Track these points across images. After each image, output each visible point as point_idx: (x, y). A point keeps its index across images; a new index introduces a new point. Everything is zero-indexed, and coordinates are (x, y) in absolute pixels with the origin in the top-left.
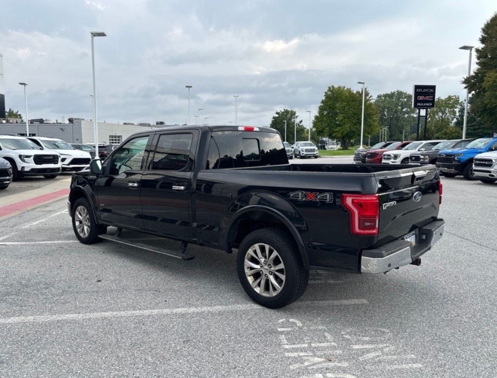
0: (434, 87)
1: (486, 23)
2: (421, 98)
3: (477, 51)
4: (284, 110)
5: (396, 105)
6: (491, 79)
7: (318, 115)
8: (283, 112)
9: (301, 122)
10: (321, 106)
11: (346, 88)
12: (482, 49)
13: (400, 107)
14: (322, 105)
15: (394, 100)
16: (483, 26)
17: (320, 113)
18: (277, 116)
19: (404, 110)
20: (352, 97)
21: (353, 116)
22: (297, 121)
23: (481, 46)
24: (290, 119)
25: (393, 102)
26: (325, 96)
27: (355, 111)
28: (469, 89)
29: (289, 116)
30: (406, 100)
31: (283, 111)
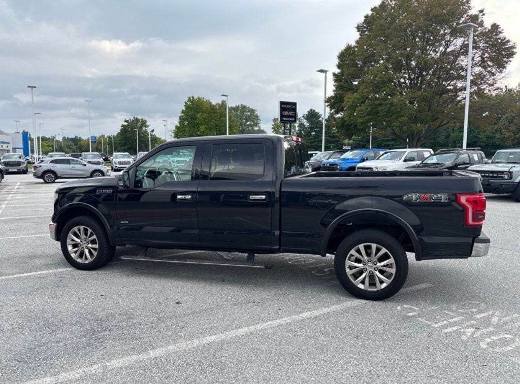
0: (295, 104)
1: (340, 52)
2: (286, 113)
3: (334, 75)
4: (134, 118)
5: (241, 118)
6: (350, 100)
7: (178, 125)
8: (133, 121)
9: (153, 131)
10: (181, 116)
11: (205, 100)
12: (338, 73)
13: (244, 121)
14: (183, 115)
15: (239, 113)
16: (338, 54)
17: (180, 123)
18: (126, 124)
19: (248, 123)
20: (213, 109)
21: (214, 127)
22: (149, 130)
23: (337, 71)
24: (141, 128)
25: (238, 115)
26: (185, 106)
27: (217, 123)
28: (330, 108)
29: (139, 124)
30: (249, 114)
31: (132, 119)
